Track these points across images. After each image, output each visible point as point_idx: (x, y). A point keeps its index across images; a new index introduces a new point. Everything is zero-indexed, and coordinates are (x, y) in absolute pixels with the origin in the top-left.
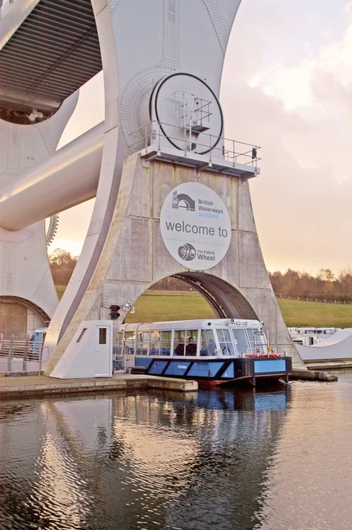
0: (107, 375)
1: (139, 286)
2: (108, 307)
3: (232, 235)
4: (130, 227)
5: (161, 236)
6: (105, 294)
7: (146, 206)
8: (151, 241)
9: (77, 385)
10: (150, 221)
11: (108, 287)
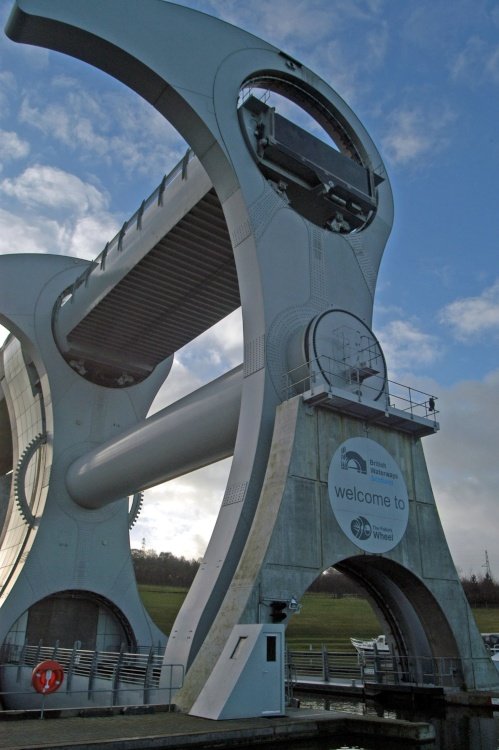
0: (278, 711)
1: (306, 574)
2: (268, 604)
3: (410, 507)
4: (293, 491)
5: (330, 505)
6: (264, 584)
7: (311, 464)
8: (318, 511)
10: (317, 485)
11: (268, 575)
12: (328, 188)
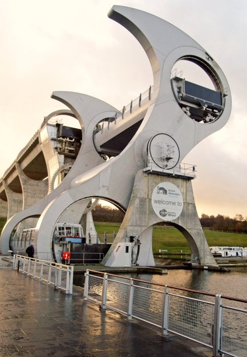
0: (129, 266)
1: (142, 228)
2: (129, 237)
3: (184, 205)
6: (128, 231)
7: (145, 193)
8: (147, 208)
9: (117, 269)
10: (147, 200)
11: (129, 228)
12: (205, 108)
